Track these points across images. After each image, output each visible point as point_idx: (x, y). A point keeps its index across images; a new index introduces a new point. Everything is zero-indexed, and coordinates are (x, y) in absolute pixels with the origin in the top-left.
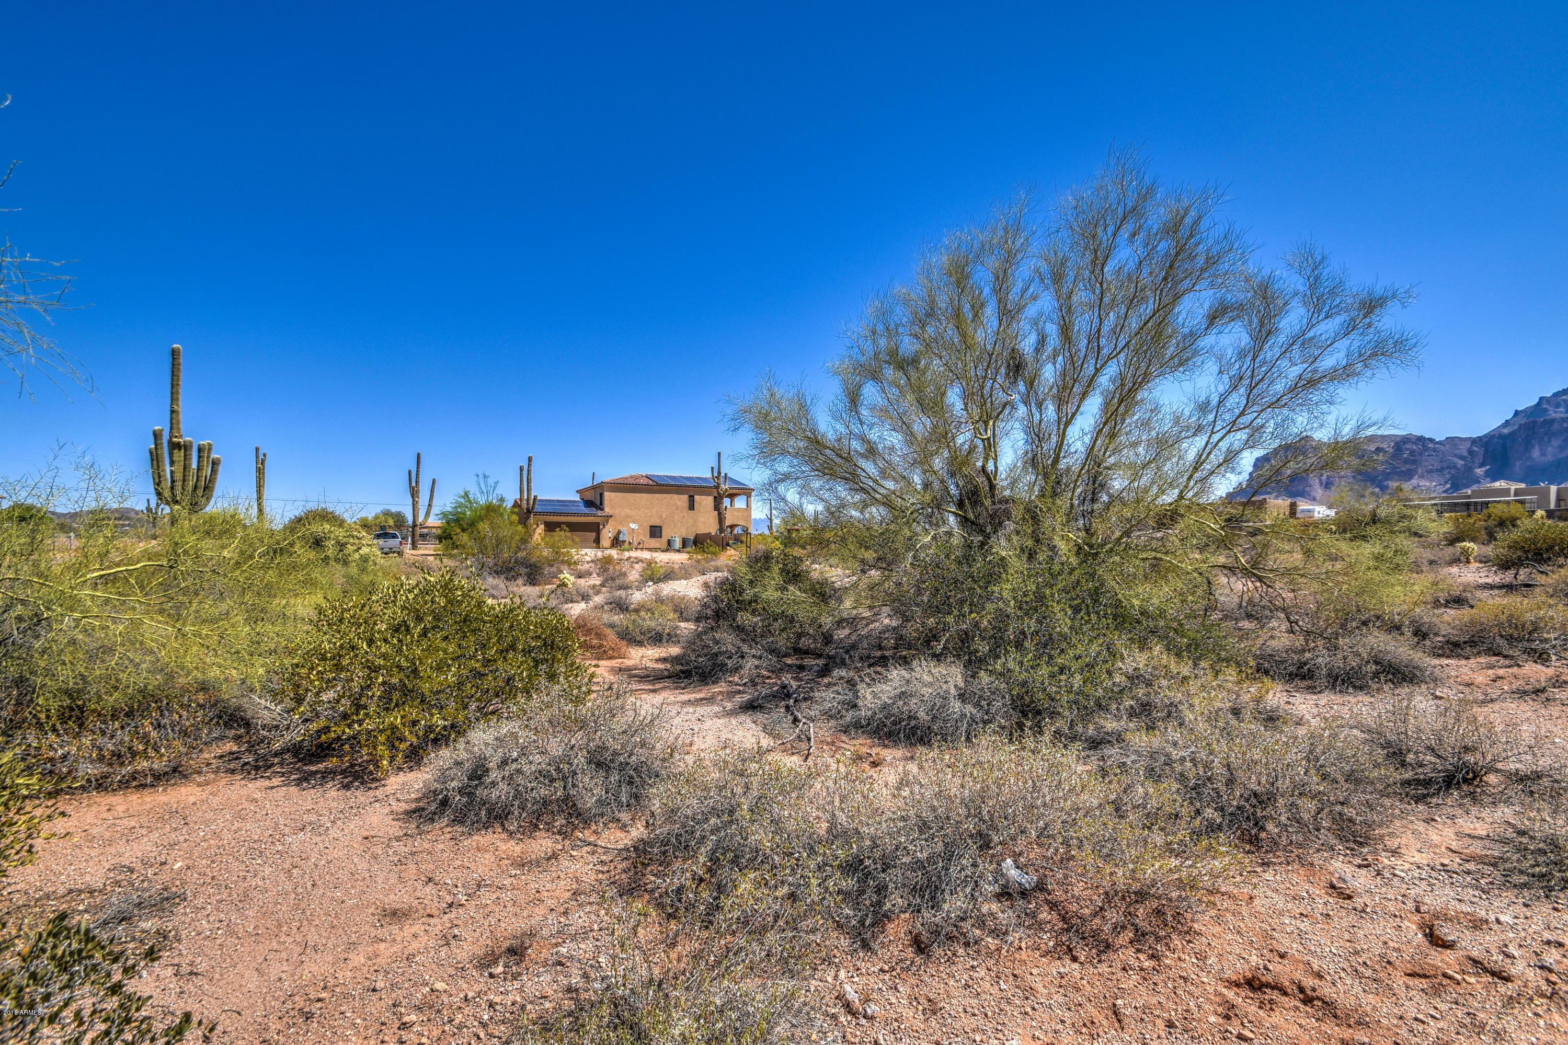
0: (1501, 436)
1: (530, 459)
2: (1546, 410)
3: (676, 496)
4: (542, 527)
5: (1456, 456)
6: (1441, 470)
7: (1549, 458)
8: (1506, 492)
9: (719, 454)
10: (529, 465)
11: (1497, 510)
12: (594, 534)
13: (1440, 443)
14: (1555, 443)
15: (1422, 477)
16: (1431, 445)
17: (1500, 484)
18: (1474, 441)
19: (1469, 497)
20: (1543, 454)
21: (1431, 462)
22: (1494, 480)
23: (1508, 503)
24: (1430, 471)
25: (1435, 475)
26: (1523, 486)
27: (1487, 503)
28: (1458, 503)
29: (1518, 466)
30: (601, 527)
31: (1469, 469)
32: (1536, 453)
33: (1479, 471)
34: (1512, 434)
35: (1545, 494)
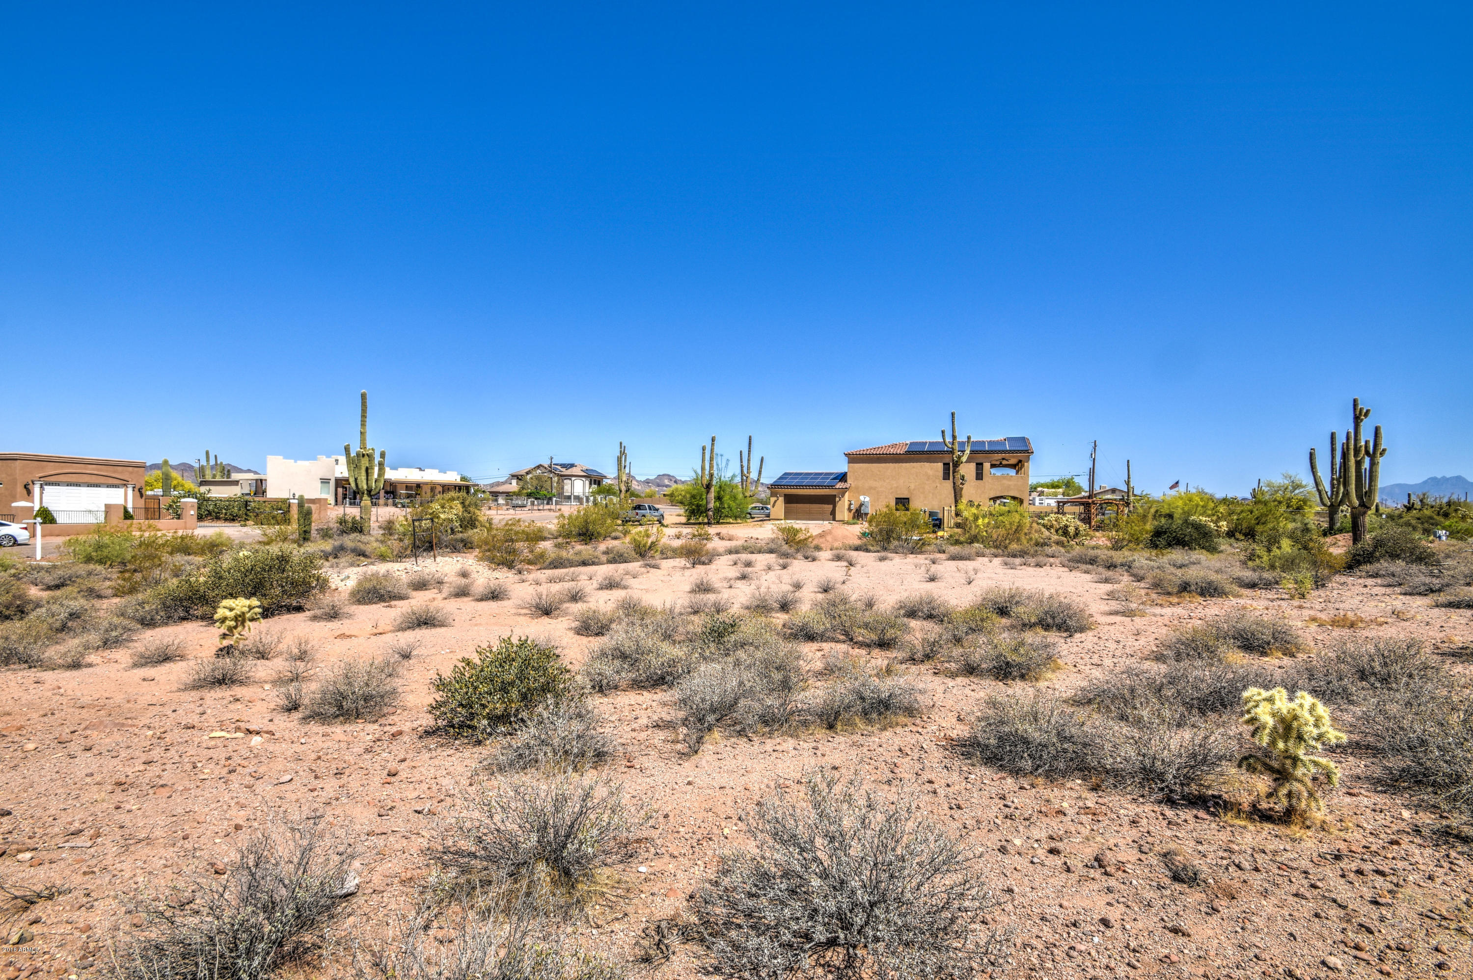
1: (713, 440)
3: (927, 464)
4: (781, 499)
9: (953, 414)
10: (713, 445)
12: (831, 506)
30: (837, 499)
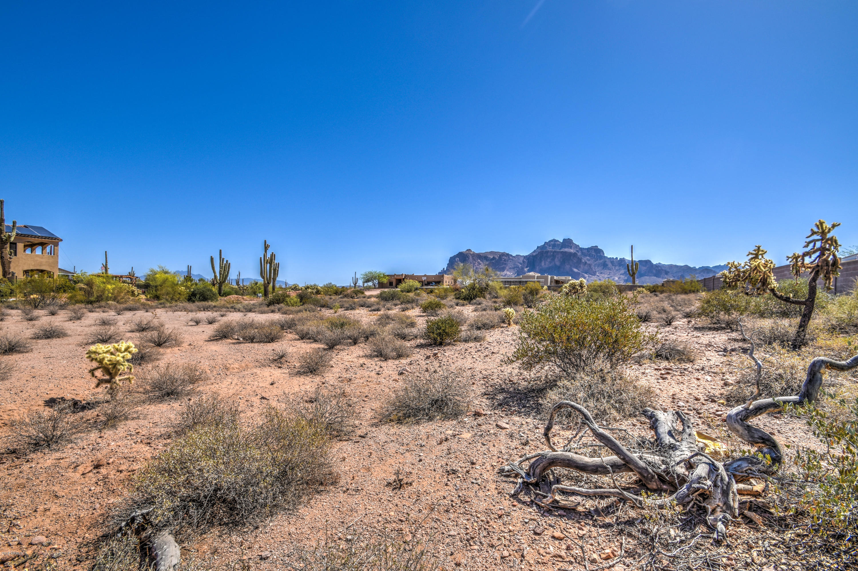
0: (533, 256)
2: (546, 247)
5: (519, 262)
6: (514, 268)
7: (547, 266)
8: (533, 277)
11: (530, 285)
13: (514, 257)
14: (549, 260)
15: (507, 270)
16: (511, 258)
17: (532, 274)
18: (525, 257)
19: (521, 279)
20: (545, 264)
21: (510, 264)
22: (530, 272)
23: (534, 282)
24: (510, 268)
25: (512, 270)
26: (539, 275)
27: (527, 282)
28: (516, 281)
29: (537, 268)
31: (523, 268)
32: (543, 264)
33: (526, 269)
34: (536, 255)
35: (546, 279)
